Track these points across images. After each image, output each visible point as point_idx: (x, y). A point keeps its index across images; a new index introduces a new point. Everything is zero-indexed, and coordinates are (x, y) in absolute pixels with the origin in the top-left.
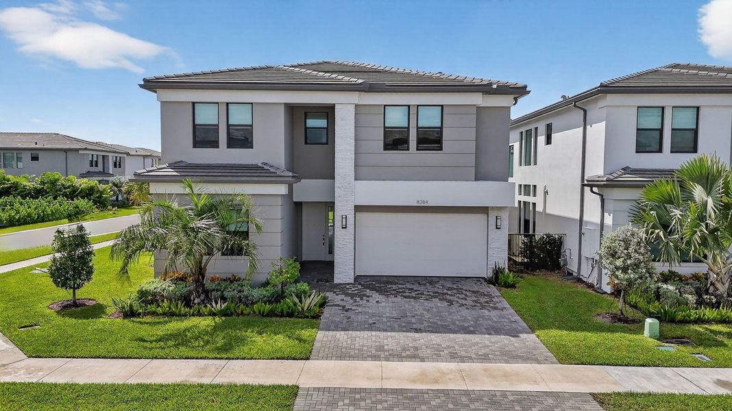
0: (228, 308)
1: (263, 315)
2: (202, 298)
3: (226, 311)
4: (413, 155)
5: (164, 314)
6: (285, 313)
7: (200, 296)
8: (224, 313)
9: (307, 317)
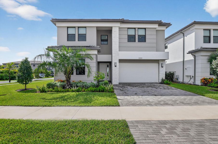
0: (79, 89)
1: (92, 91)
2: (69, 86)
3: (78, 90)
4: (137, 44)
5: (55, 91)
6: (101, 91)
7: (68, 86)
8: (78, 91)
9: (109, 92)
